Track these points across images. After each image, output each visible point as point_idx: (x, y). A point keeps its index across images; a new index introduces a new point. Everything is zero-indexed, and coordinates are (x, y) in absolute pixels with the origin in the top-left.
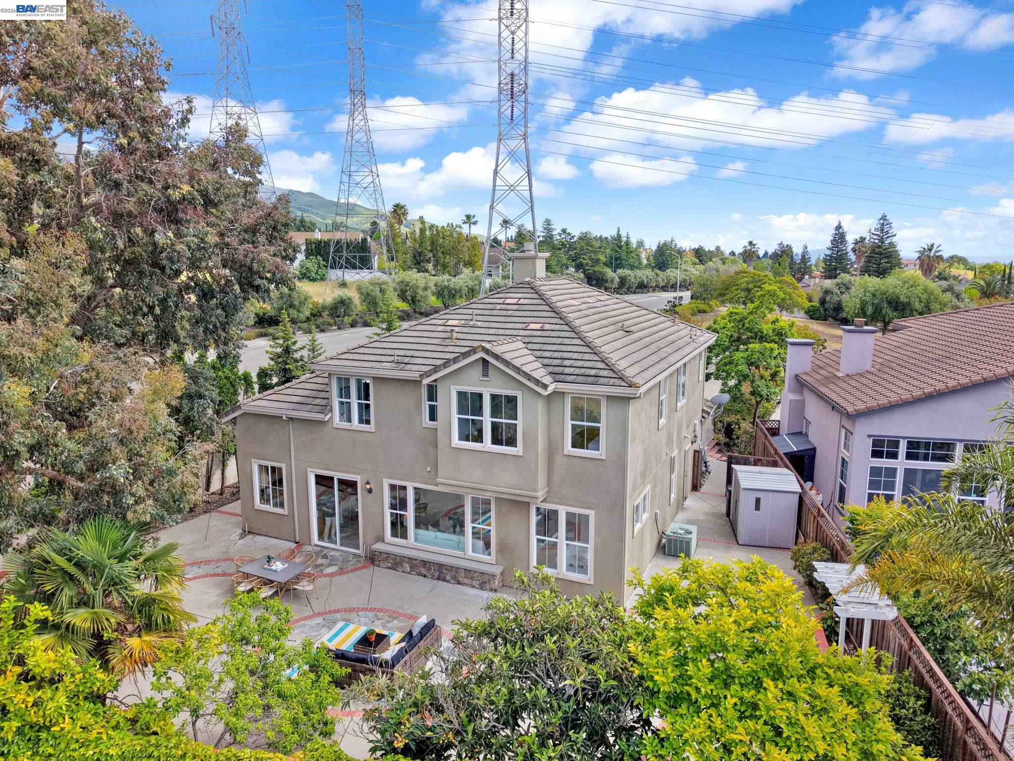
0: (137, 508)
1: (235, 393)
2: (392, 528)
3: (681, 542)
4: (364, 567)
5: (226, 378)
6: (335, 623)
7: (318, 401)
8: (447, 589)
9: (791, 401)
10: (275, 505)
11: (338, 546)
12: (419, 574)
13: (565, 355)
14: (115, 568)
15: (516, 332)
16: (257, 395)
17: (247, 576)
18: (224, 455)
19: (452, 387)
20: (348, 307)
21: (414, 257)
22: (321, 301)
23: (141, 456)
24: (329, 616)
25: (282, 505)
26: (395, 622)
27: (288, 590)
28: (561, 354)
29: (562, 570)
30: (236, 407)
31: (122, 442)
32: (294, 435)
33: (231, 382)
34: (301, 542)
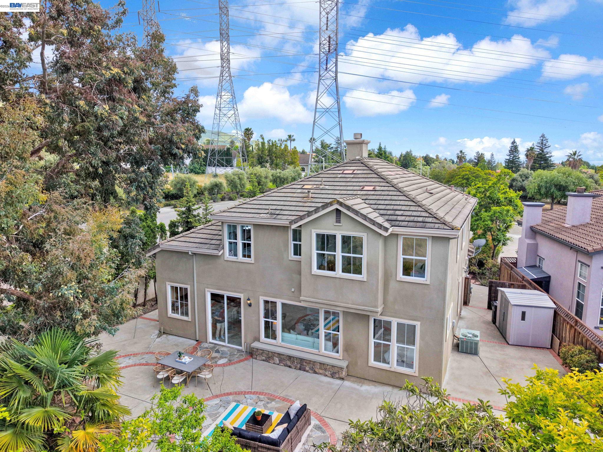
0: (84, 321)
1: (155, 237)
2: (265, 331)
3: (471, 343)
4: (246, 359)
5: (148, 226)
6: (229, 403)
7: (213, 242)
8: (307, 376)
9: (528, 244)
10: (182, 314)
11: (226, 344)
12: (286, 365)
13: (396, 207)
14: (63, 372)
15: (355, 193)
16: (169, 239)
17: (164, 367)
18: (146, 279)
19: (313, 231)
20: (220, 189)
21: (259, 159)
22: (203, 185)
23: (88, 279)
24: (224, 398)
25: (187, 314)
26: (273, 403)
27: (194, 377)
28: (392, 207)
29: (394, 366)
30: (155, 246)
31: (72, 268)
32: (196, 265)
33: (152, 230)
34: (201, 340)
